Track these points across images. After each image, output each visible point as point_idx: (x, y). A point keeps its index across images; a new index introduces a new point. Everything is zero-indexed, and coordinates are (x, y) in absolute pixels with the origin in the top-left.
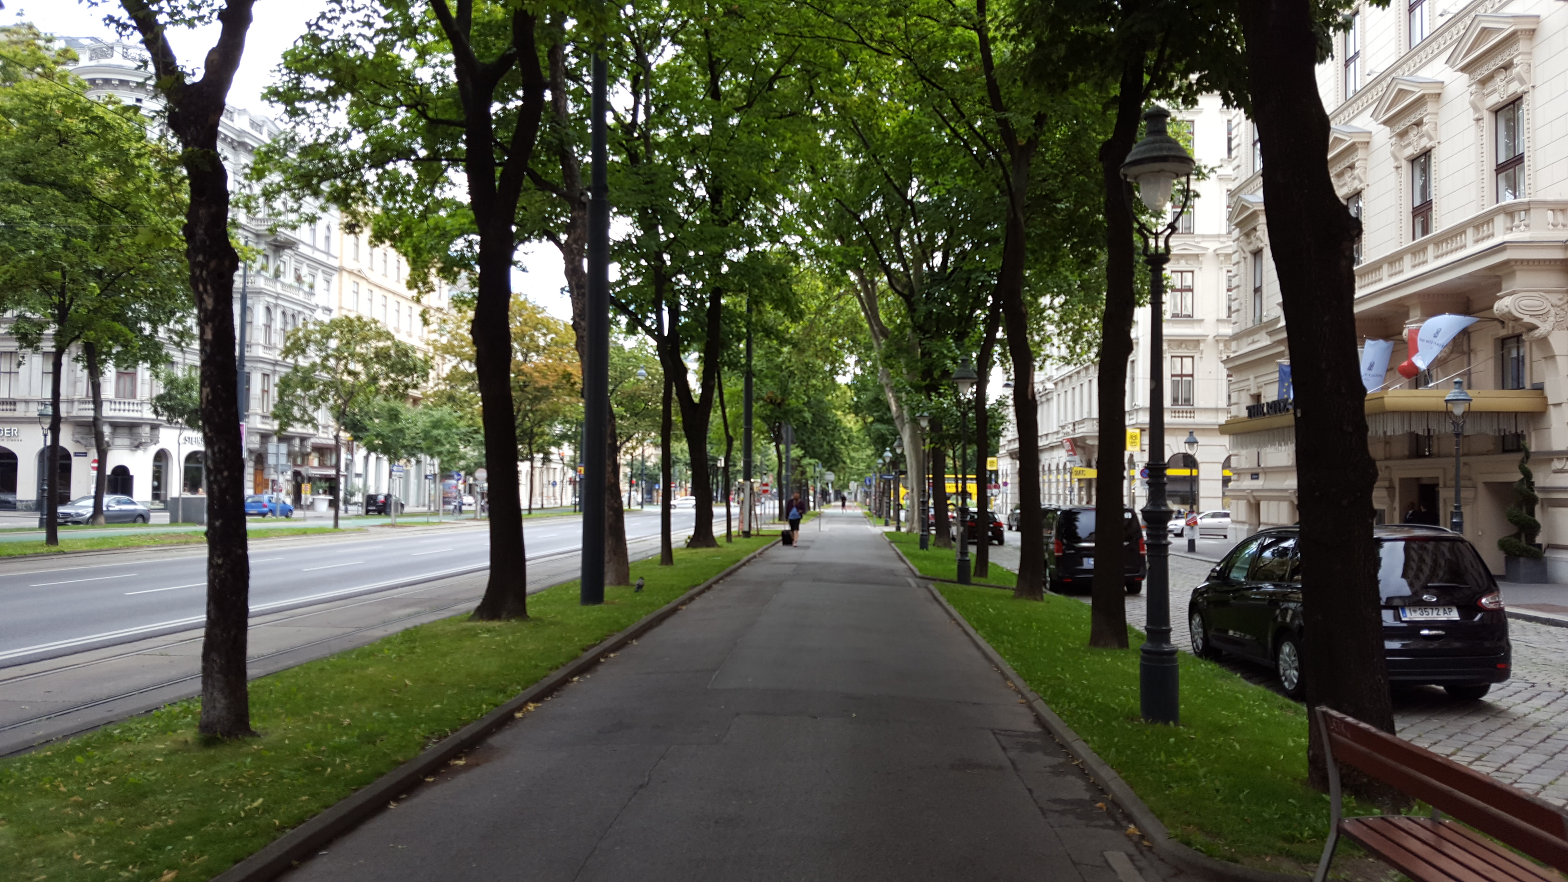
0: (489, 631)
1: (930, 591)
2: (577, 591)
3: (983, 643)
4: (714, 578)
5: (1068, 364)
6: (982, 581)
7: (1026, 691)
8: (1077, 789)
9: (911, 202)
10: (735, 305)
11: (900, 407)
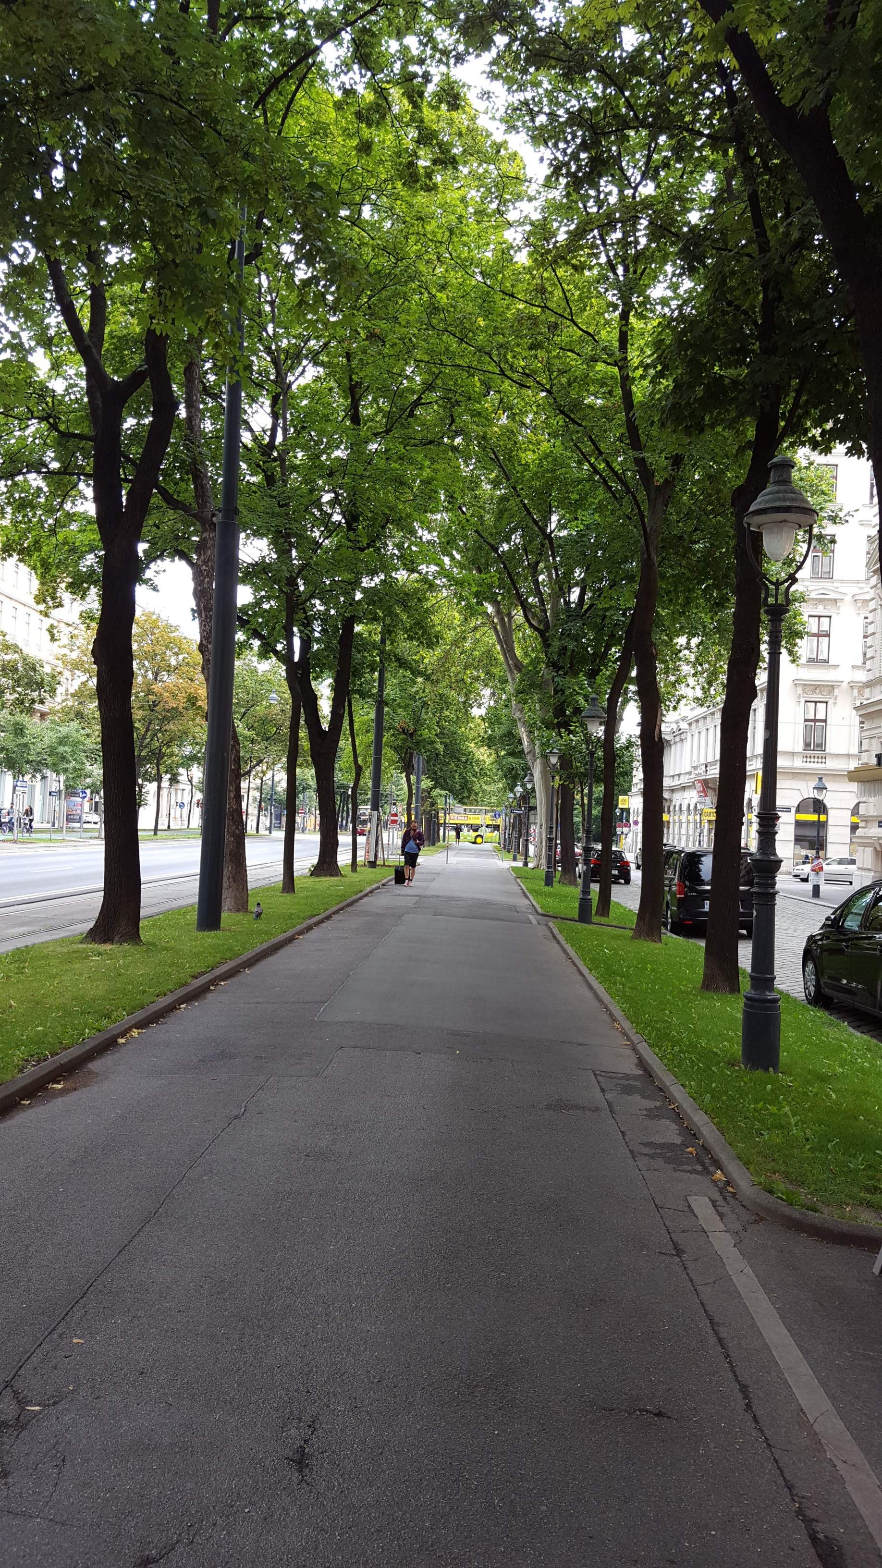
0: (100, 954)
1: (549, 928)
2: (193, 916)
3: (595, 984)
4: (335, 908)
5: (702, 705)
6: (603, 920)
7: (631, 1033)
8: (670, 1133)
9: (548, 537)
10: (370, 633)
11: (532, 741)
